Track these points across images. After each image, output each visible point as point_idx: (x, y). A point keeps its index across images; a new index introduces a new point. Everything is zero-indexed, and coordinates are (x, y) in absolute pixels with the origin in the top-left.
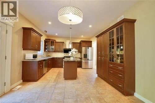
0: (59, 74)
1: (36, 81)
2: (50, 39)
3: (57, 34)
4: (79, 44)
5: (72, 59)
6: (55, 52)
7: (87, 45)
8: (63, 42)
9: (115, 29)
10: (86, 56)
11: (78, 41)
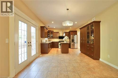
0: (58, 51)
1: (47, 54)
2: (50, 31)
3: (54, 27)
4: (68, 33)
5: (65, 42)
6: (53, 38)
7: (74, 34)
8: (58, 32)
9: (90, 26)
10: (73, 41)
11: (68, 31)
